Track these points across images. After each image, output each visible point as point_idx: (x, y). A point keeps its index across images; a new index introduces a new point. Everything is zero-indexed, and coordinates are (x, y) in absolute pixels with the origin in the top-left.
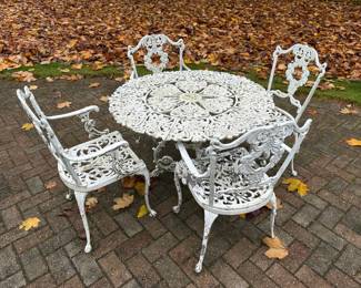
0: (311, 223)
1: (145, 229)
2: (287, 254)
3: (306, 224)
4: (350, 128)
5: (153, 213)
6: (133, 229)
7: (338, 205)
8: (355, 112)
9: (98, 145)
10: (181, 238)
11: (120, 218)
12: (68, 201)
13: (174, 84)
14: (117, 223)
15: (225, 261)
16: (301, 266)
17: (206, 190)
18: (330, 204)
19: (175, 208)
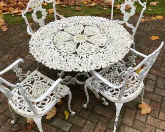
0: (154, 89)
1: (73, 124)
2: (151, 109)
3: (152, 90)
4: (149, 30)
5: (74, 113)
6: (66, 127)
7: (161, 75)
8: (147, 20)
9: (28, 84)
10: (96, 121)
11: (55, 123)
12: (14, 124)
13: (63, 30)
14: (54, 127)
15: (124, 124)
16: (159, 113)
17: (111, 92)
18: (158, 76)
19: (85, 106)
